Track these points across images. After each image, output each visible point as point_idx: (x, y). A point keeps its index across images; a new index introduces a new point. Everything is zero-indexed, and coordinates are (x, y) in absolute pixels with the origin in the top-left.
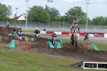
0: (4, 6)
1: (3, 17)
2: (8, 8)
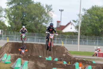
0: (38, 5)
1: (36, 25)
2: (46, 9)
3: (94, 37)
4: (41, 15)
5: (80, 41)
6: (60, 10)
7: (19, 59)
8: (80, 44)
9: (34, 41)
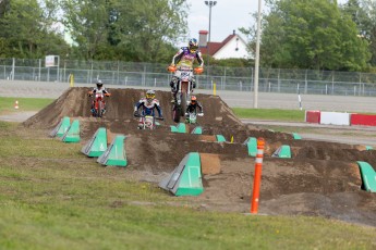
3: (296, 70)
4: (158, 16)
5: (260, 81)
6: (207, 3)
7: (102, 131)
8: (259, 90)
9: (139, 84)
